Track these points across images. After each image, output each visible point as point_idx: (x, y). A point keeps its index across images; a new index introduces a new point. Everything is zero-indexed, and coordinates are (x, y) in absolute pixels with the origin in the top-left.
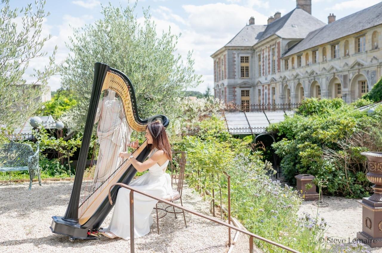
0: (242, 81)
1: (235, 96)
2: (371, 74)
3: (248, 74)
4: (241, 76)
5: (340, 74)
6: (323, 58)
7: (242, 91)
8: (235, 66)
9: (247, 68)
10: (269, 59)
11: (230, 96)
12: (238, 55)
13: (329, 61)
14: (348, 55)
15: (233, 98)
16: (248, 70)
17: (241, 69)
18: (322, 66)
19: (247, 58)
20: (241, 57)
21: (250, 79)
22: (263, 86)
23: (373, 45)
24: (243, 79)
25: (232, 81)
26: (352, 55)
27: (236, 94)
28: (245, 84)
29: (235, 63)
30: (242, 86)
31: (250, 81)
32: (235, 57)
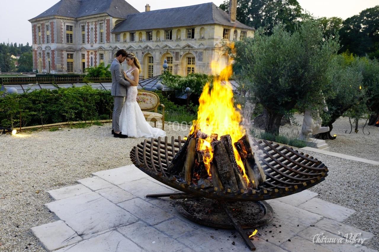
0: (68, 45)
1: (62, 58)
2: (199, 54)
3: (72, 40)
4: (67, 42)
5: (173, 51)
6: (157, 39)
7: (68, 54)
8: (62, 33)
9: (71, 35)
10: (96, 31)
11: (59, 58)
12: (64, 23)
13: (163, 41)
14: (180, 39)
15: (61, 59)
16: (72, 37)
17: (67, 36)
18: (156, 44)
19: (71, 27)
20: (67, 26)
21: (74, 44)
22: (88, 52)
23: (201, 36)
24: (69, 44)
25: (60, 45)
26: (184, 40)
27: (63, 56)
28: (70, 48)
29: (62, 30)
30: (68, 50)
31: (74, 46)
32: (62, 26)
